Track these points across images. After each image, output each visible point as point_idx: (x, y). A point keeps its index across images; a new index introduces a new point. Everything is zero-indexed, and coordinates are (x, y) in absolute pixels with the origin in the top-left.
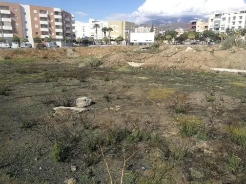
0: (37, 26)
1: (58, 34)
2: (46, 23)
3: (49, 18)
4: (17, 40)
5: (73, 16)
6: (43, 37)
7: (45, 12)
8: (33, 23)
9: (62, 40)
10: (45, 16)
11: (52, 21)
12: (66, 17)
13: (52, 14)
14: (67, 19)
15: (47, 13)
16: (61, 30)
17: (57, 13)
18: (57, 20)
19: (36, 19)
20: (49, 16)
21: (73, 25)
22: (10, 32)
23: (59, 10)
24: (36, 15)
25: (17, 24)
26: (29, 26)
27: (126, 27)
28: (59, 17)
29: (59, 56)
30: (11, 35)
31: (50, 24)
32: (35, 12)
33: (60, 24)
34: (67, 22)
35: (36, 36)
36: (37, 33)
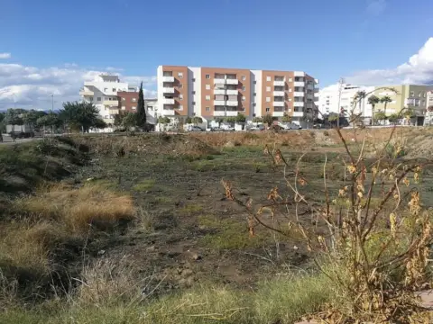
0: (268, 99)
1: (296, 109)
2: (281, 94)
3: (286, 87)
4: (242, 120)
5: (316, 81)
6: (275, 114)
7: (281, 78)
8: (265, 94)
9: (302, 119)
10: (282, 83)
11: (290, 90)
12: (308, 83)
13: (290, 80)
14: (310, 87)
15: (285, 80)
16: (301, 104)
17: (297, 79)
18: (297, 89)
19: (268, 89)
20: (286, 84)
21: (316, 95)
22: (234, 108)
23: (301, 74)
24: (269, 84)
25: (244, 98)
26: (258, 100)
27: (411, 94)
28: (301, 84)
29: (305, 142)
30: (235, 114)
31: (286, 95)
32: (269, 79)
33: (301, 94)
34: (310, 91)
35: (266, 113)
36: (267, 109)
